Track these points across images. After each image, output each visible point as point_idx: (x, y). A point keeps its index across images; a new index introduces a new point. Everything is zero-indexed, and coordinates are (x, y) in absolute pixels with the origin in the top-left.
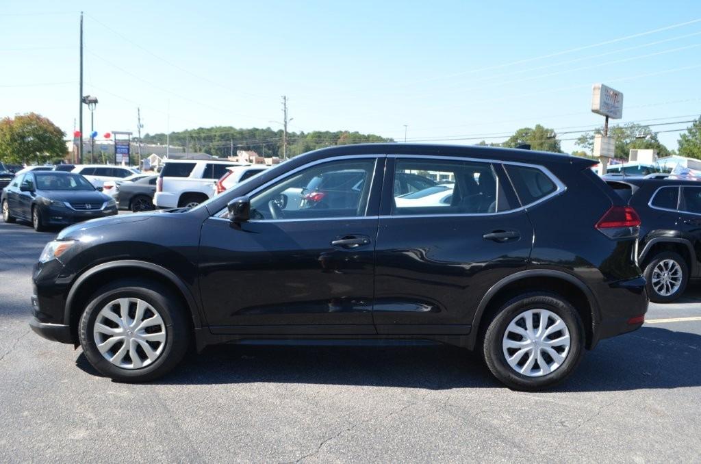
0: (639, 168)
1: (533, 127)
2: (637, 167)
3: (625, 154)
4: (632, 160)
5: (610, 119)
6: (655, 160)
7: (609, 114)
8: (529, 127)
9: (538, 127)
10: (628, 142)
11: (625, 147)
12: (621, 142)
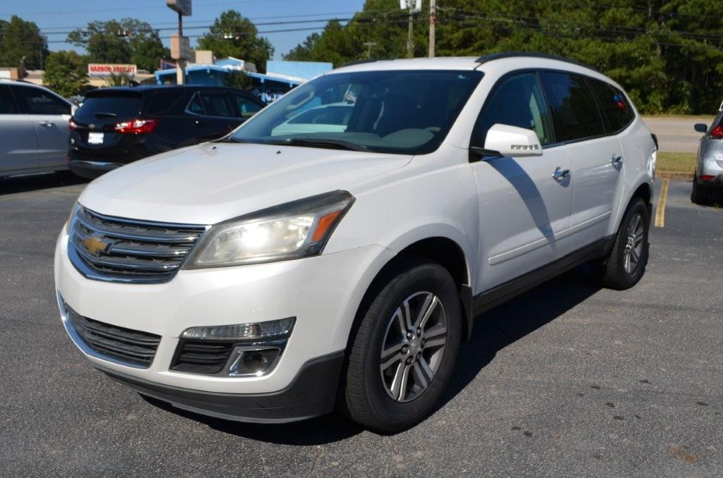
0: (208, 71)
1: (9, 20)
2: (205, 71)
4: (191, 62)
6: (214, 62)
7: (183, 10)
11: (125, 46)
12: (119, 40)
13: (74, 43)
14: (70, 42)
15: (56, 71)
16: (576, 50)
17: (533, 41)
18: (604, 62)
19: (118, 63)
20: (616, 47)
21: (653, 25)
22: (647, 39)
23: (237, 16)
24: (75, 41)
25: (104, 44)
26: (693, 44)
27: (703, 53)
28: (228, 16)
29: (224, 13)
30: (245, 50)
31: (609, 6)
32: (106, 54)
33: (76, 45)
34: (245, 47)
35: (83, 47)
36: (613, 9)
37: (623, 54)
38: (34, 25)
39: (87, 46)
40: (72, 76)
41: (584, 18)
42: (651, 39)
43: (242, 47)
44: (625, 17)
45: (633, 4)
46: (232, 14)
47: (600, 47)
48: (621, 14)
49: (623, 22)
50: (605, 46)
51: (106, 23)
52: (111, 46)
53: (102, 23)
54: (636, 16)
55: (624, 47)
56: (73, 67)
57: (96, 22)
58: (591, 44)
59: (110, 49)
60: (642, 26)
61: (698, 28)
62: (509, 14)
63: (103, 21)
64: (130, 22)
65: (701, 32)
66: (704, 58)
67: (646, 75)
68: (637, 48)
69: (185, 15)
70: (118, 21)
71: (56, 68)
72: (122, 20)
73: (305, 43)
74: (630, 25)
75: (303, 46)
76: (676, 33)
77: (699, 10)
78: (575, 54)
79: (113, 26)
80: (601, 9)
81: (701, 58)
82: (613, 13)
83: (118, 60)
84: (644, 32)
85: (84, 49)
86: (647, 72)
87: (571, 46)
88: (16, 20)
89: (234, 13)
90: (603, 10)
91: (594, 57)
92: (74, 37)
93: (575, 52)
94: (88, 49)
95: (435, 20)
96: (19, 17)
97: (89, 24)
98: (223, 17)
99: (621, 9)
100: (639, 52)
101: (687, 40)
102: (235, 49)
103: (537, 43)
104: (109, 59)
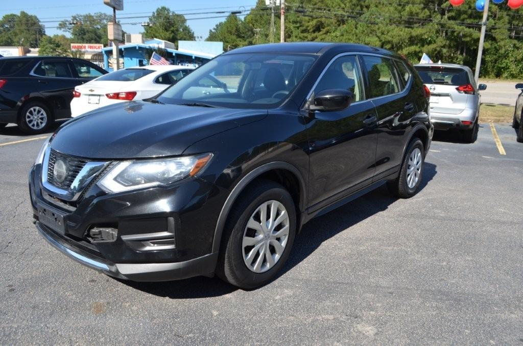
1: (19, 14)
2: (136, 47)
3: (98, 37)
4: (127, 42)
5: (116, 11)
6: (143, 42)
7: (116, 6)
8: (15, 14)
9: (23, 13)
10: (99, 27)
11: (97, 32)
12: (93, 27)
13: (63, 29)
14: (60, 28)
15: (46, 48)
16: (386, 33)
17: (359, 27)
18: (405, 42)
19: (92, 43)
20: (412, 31)
21: (438, 16)
22: (433, 26)
23: (167, 10)
24: (63, 28)
25: (83, 30)
26: (463, 29)
27: (470, 36)
28: (161, 10)
29: (159, 8)
30: (173, 34)
31: (408, 3)
32: (84, 37)
33: (64, 31)
34: (173, 32)
35: (69, 32)
36: (410, 5)
37: (417, 36)
38: (36, 17)
39: (72, 32)
40: (58, 52)
41: (391, 11)
42: (436, 26)
43: (170, 32)
44: (418, 11)
45: (424, 2)
46: (164, 9)
47: (401, 31)
48: (416, 8)
49: (417, 14)
50: (405, 30)
51: (84, 16)
52: (88, 31)
53: (82, 16)
54: (426, 10)
55: (417, 31)
56: (58, 46)
57: (77, 15)
58: (396, 29)
59: (87, 33)
60: (430, 16)
61: (467, 19)
62: (346, 9)
63: (82, 14)
64: (101, 15)
65: (469, 21)
66: (471, 39)
67: (432, 51)
68: (427, 32)
69: (118, 9)
70: (92, 14)
71: (46, 46)
72: (95, 14)
73: (214, 29)
74: (421, 16)
75: (213, 31)
76: (452, 22)
77: (467, 7)
78: (385, 36)
79: (89, 18)
80: (403, 6)
81: (468, 39)
82: (410, 9)
83: (93, 41)
84: (431, 21)
85: (69, 34)
86: (433, 48)
87: (382, 31)
88: (24, 14)
89: (166, 9)
90: (404, 6)
91: (398, 38)
92: (62, 25)
93: (385, 35)
94: (72, 34)
95: (284, 13)
96: (26, 12)
97: (72, 16)
98: (157, 11)
99: (415, 6)
100: (428, 35)
101: (459, 27)
102: (166, 33)
103: (361, 29)
104: (87, 40)
